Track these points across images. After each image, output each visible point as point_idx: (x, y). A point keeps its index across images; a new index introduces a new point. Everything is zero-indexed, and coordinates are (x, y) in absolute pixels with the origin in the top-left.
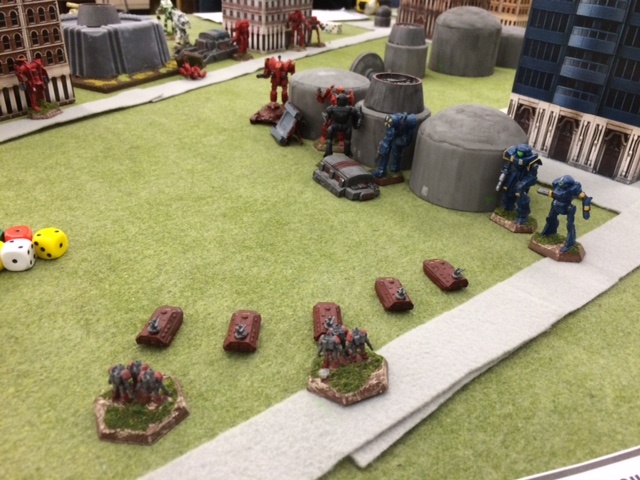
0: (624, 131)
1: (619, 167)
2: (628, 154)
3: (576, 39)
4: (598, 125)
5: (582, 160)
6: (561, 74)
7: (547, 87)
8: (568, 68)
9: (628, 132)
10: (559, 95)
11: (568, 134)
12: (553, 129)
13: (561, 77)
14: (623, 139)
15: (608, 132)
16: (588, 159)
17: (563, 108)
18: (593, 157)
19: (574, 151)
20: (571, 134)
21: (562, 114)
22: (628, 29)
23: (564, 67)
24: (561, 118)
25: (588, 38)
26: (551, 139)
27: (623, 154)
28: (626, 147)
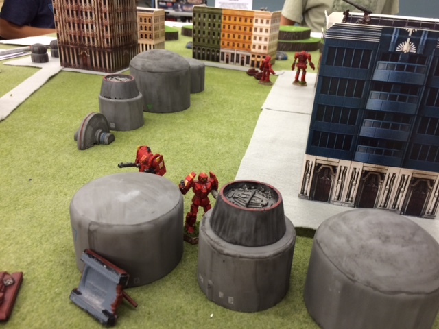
0: (430, 177)
1: (426, 207)
2: (434, 196)
3: (374, 102)
4: (404, 176)
5: (390, 205)
6: (361, 135)
7: (347, 147)
8: (367, 129)
9: (434, 178)
10: (360, 153)
11: (374, 186)
12: (357, 183)
13: (361, 137)
14: (429, 184)
15: (414, 180)
16: (395, 204)
17: (365, 164)
18: (401, 201)
19: (381, 199)
20: (377, 185)
21: (365, 169)
22: (429, 91)
23: (363, 128)
24: (365, 173)
25: (387, 101)
26: (355, 192)
27: (430, 196)
28: (431, 190)
